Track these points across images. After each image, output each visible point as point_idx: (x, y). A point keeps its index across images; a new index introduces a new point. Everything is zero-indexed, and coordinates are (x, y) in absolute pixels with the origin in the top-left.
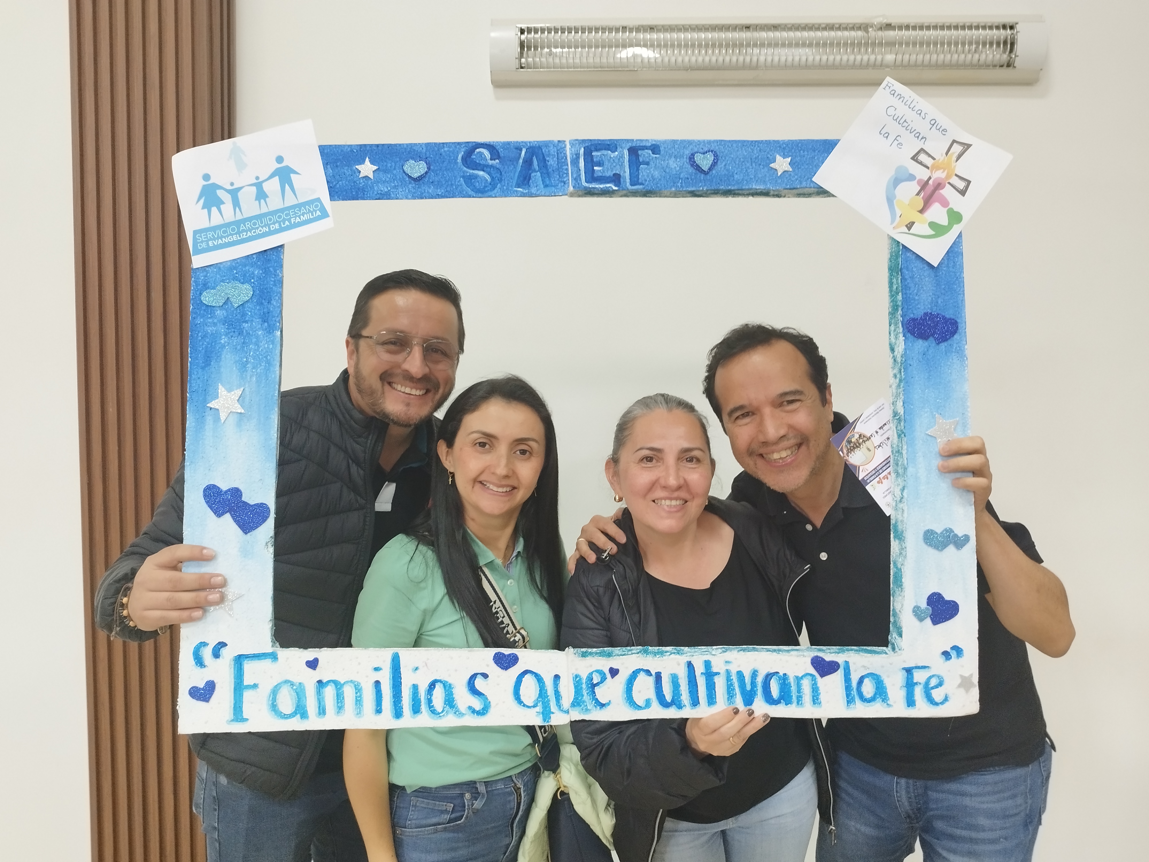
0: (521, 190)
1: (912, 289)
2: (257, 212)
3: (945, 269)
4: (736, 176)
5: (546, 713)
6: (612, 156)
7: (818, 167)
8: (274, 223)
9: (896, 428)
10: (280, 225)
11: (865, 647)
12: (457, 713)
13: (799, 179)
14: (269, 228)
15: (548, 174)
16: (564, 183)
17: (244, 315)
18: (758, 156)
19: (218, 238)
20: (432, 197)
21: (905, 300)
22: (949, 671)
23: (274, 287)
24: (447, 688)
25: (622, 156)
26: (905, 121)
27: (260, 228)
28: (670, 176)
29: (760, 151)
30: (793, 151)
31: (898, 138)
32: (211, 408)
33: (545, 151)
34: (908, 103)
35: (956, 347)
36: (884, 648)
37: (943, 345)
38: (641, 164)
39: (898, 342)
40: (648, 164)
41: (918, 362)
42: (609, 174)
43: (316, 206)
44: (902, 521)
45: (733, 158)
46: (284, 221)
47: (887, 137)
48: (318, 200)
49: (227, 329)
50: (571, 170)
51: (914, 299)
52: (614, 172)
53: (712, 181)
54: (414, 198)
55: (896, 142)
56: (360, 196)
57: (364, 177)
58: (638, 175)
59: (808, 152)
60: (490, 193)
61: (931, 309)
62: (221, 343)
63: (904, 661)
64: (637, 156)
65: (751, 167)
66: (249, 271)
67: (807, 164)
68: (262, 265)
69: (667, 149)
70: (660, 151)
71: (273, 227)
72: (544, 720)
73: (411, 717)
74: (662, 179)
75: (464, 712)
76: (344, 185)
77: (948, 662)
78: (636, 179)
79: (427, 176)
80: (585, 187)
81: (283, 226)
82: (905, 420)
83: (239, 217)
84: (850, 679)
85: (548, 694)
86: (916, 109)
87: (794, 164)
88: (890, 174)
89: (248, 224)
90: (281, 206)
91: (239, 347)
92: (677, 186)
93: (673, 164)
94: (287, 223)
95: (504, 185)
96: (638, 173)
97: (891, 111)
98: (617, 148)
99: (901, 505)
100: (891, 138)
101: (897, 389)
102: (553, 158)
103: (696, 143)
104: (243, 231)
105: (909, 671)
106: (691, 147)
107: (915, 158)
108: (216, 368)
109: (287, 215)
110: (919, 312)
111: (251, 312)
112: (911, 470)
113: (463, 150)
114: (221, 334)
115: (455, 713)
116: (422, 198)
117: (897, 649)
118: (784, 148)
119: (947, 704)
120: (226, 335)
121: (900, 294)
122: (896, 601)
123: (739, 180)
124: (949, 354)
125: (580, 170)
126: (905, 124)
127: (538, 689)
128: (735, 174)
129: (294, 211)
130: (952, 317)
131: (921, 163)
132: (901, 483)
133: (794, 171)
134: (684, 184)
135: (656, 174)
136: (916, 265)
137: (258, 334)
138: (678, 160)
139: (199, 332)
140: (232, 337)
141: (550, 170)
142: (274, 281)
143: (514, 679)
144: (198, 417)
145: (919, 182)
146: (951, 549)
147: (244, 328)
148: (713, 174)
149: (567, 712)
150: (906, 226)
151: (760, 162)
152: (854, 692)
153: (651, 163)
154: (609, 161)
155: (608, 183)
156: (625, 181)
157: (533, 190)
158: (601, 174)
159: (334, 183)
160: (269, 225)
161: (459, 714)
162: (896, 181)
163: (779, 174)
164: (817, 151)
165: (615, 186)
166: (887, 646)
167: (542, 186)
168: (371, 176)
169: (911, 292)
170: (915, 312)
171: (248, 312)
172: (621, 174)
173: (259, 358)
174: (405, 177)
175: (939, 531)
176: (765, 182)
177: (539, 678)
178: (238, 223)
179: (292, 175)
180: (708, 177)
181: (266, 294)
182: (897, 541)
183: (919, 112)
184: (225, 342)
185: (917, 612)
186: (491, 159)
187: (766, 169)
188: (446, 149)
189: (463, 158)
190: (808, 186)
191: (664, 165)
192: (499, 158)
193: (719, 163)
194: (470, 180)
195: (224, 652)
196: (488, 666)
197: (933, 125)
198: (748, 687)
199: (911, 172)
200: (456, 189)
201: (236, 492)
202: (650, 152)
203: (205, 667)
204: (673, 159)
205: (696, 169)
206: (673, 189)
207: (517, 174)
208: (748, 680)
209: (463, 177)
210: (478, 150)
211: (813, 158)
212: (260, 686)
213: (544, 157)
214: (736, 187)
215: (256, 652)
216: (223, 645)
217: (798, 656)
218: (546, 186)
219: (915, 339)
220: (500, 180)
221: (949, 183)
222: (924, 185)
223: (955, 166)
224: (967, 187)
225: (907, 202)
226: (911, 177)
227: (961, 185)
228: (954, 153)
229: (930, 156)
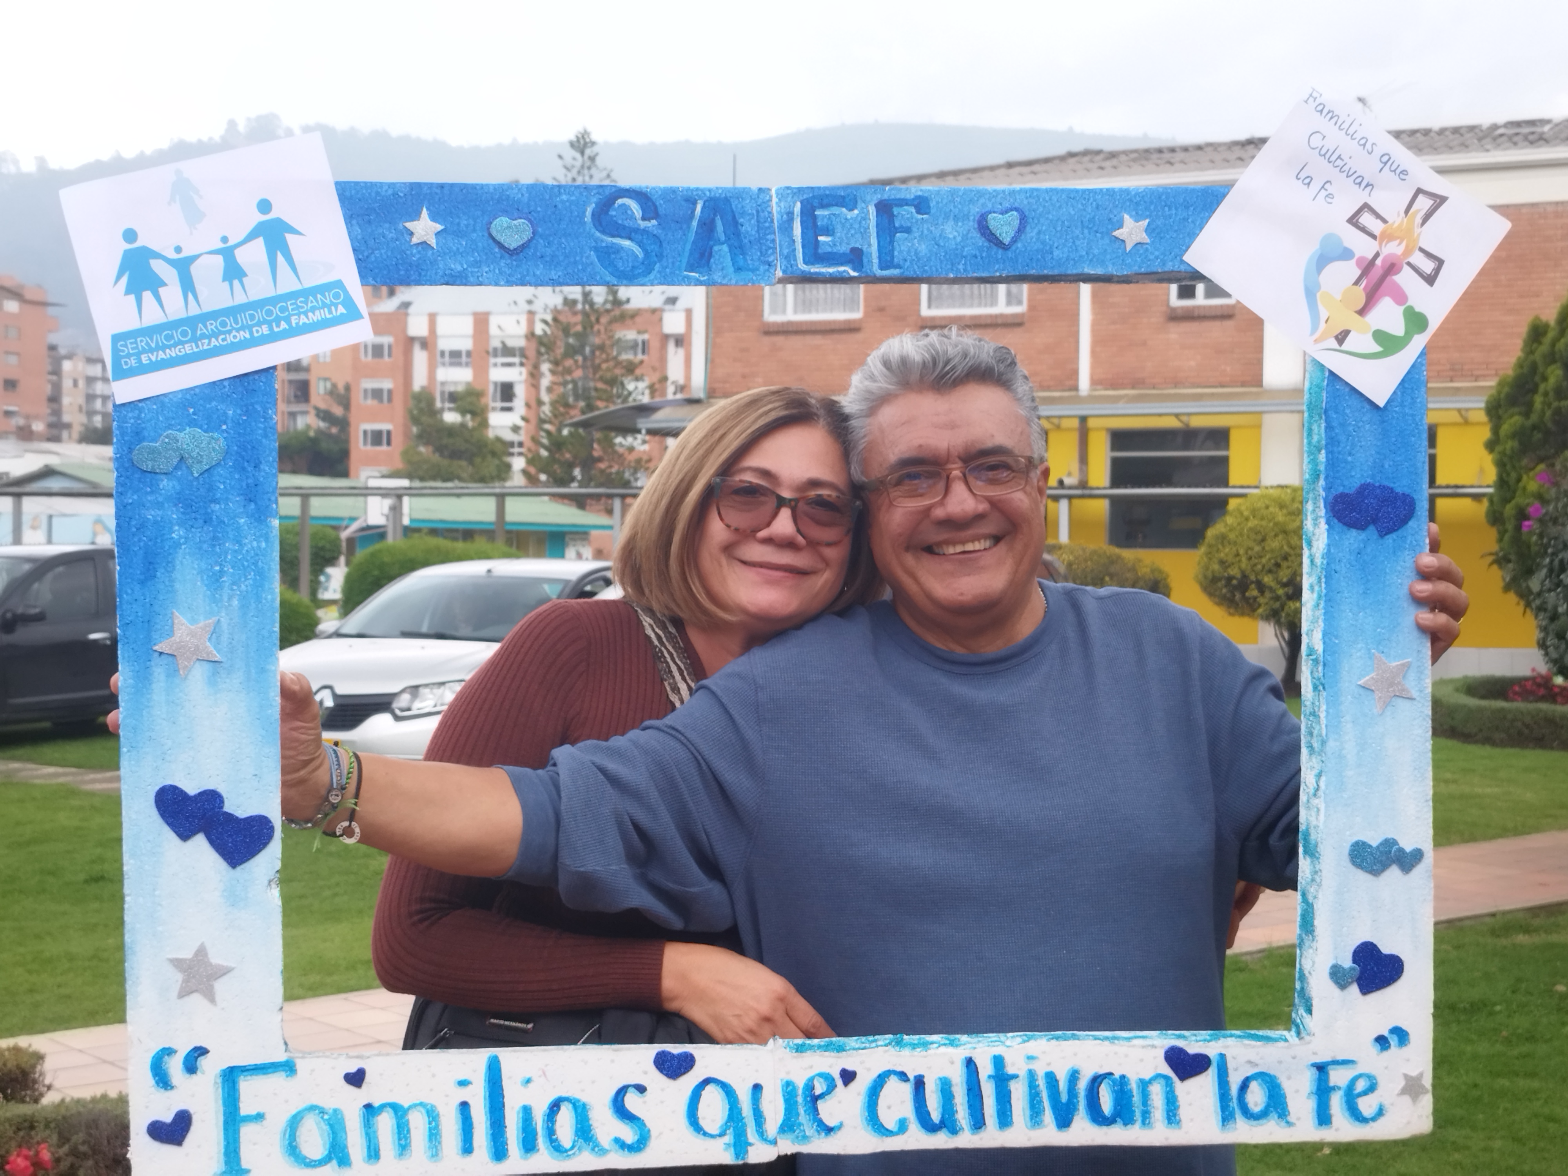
0: (697, 275)
1: (1342, 445)
2: (227, 302)
3: (1397, 409)
4: (1056, 253)
5: (741, 1144)
6: (849, 217)
7: (1193, 236)
8: (259, 324)
9: (1312, 673)
10: (271, 328)
11: (1253, 1032)
12: (596, 1149)
13: (1162, 257)
14: (251, 333)
15: (741, 247)
16: (769, 265)
17: (211, 488)
18: (1094, 218)
19: (158, 349)
20: (541, 284)
21: (1332, 463)
22: (1386, 1068)
23: (264, 440)
24: (579, 1110)
25: (865, 218)
26: (1339, 157)
27: (234, 333)
28: (946, 253)
29: (1097, 208)
30: (1152, 208)
31: (1327, 186)
32: (161, 653)
33: (736, 206)
34: (1345, 126)
35: (1411, 542)
36: (1285, 1033)
37: (1390, 539)
38: (897, 230)
39: (1317, 531)
40: (908, 230)
41: (1348, 566)
42: (844, 248)
43: (336, 296)
44: (1316, 827)
45: (1051, 221)
46: (278, 321)
47: (1309, 184)
48: (339, 284)
49: (183, 513)
50: (780, 241)
51: (1346, 462)
52: (852, 245)
53: (1017, 261)
54: (509, 283)
55: (1323, 193)
56: (413, 278)
57: (418, 244)
58: (893, 250)
59: (1176, 209)
60: (641, 280)
61: (1373, 476)
62: (173, 538)
63: (1315, 1053)
64: (891, 217)
65: (1081, 236)
66: (218, 410)
67: (1176, 231)
68: (241, 399)
69: (940, 205)
70: (929, 207)
71: (258, 331)
72: (737, 1156)
73: (521, 1158)
74: (933, 258)
75: (607, 1147)
76: (385, 257)
77: (1386, 1054)
78: (889, 259)
79: (533, 246)
80: (803, 272)
81: (276, 330)
82: (1324, 665)
83: (194, 311)
84: (1227, 1083)
85: (744, 1115)
86: (1358, 136)
87: (1154, 230)
88: (1311, 249)
89: (212, 324)
90: (271, 293)
91: (205, 546)
92: (958, 270)
93: (952, 232)
94: (284, 325)
95: (667, 267)
96: (893, 246)
97: (1316, 141)
98: (856, 202)
99: (1315, 801)
100: (1315, 186)
101: (1313, 611)
102: (750, 220)
103: (990, 193)
104: (204, 336)
105: (1322, 1068)
106: (982, 201)
108: (167, 583)
109: (284, 309)
110: (1352, 483)
111: (224, 483)
112: (1331, 744)
113: (594, 199)
114: (171, 522)
115: (593, 1149)
116: (523, 284)
117: (1303, 1034)
118: (1137, 204)
119: (1382, 1121)
120: (181, 524)
121: (1323, 451)
122: (1304, 957)
123: (1060, 259)
124: (1399, 553)
125: (794, 241)
126: (1339, 162)
127: (728, 1107)
128: (1055, 249)
129: (295, 304)
130: (1407, 491)
132: (1315, 765)
133: (1153, 242)
134: (969, 268)
135: (923, 248)
136: (1349, 403)
137: (238, 523)
138: (960, 224)
139: (131, 518)
140: (192, 527)
141: (746, 241)
142: (265, 429)
143: (688, 1093)
144: (137, 668)
146: (1394, 871)
147: (213, 511)
148: (1017, 248)
149: (774, 1142)
150: (1336, 338)
151: (1095, 229)
152: (1234, 1103)
153: (914, 229)
154: (843, 225)
155: (842, 264)
156: (870, 262)
157: (717, 277)
158: (830, 250)
159: (366, 254)
160: (250, 328)
161: (598, 1149)
162: (1322, 261)
163: (1128, 250)
164: (1192, 209)
165: (854, 270)
166: (1289, 1030)
167: (731, 270)
168: (433, 242)
169: (1340, 449)
170: (1346, 483)
171: (218, 484)
172: (865, 249)
173: (243, 565)
174: (494, 245)
175: (1374, 844)
176: (1102, 263)
177: (727, 1090)
178: (192, 322)
179: (290, 237)
180: (1010, 254)
181: (250, 452)
182: (1308, 859)
183: (1363, 142)
184: (181, 537)
185: (1338, 976)
186: (644, 219)
187: (1107, 241)
188: (564, 197)
189: (593, 215)
190: (1176, 268)
191: (937, 233)
192: (656, 216)
193: (1028, 229)
194: (607, 255)
195: (204, 1062)
196: (645, 1073)
197: (1386, 163)
198: (1064, 1098)
199: (1347, 244)
200: (584, 270)
201: (212, 798)
202: (913, 210)
203: (172, 1088)
204: (951, 223)
205: (990, 241)
206: (951, 276)
207: (688, 247)
208: (1063, 1086)
209: (596, 249)
210: (620, 201)
211: (1185, 219)
212: (267, 1116)
213: (734, 217)
214: (1056, 272)
215: (259, 1061)
216: (201, 1051)
217: (1143, 1047)
218: (738, 269)
219: (1345, 528)
220: (660, 256)
221: (1409, 264)
222: (1367, 267)
223: (1419, 235)
224: (1437, 271)
225: (1339, 297)
226: (1346, 254)
227: (1428, 267)
228: (1418, 211)
229: (1378, 216)
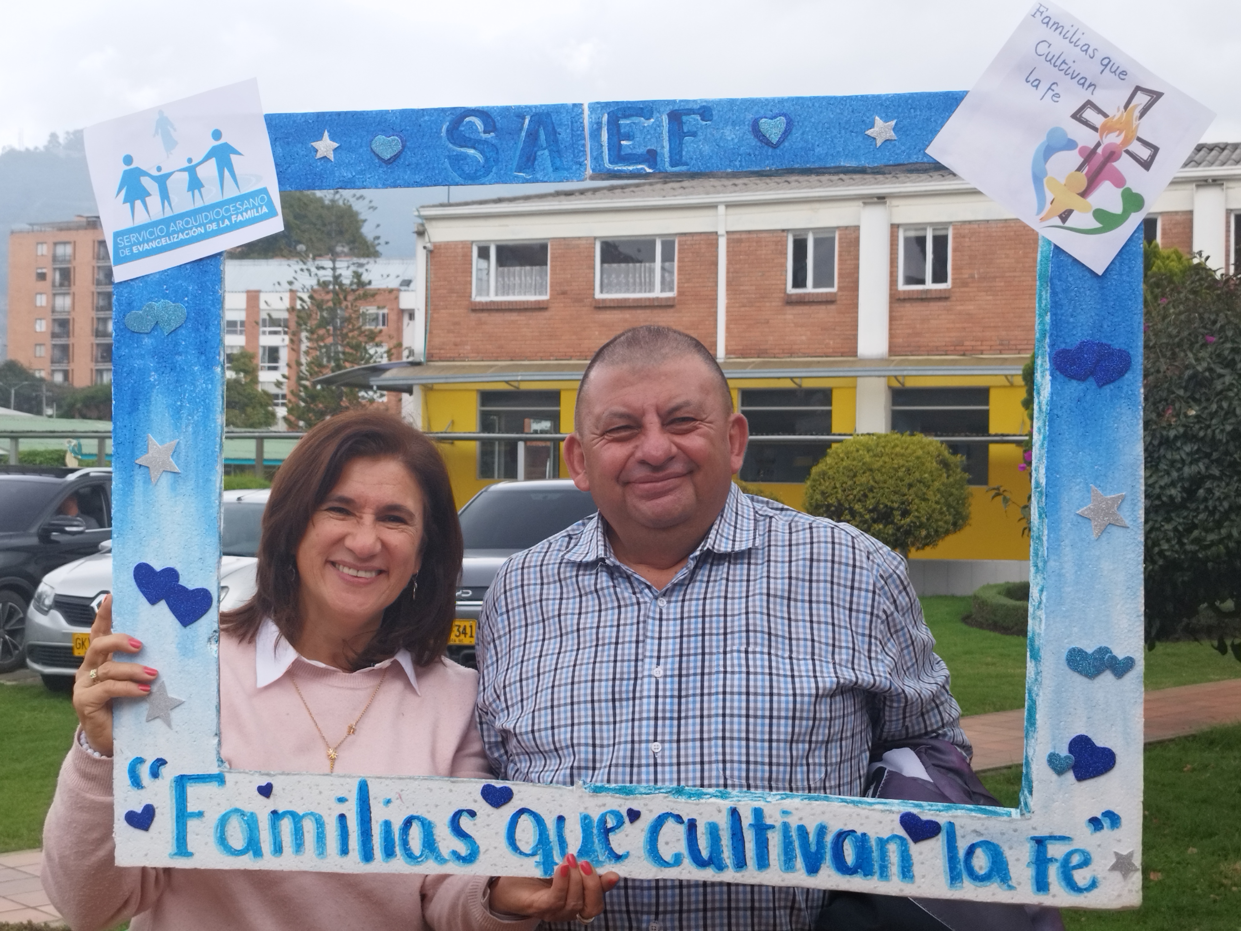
0: (524, 174)
1: (1065, 308)
2: (189, 207)
3: (1117, 277)
4: (817, 150)
5: (548, 864)
6: (646, 125)
7: (934, 133)
8: (211, 222)
9: (1038, 503)
10: (218, 225)
11: (983, 807)
12: (439, 858)
13: (907, 151)
14: (206, 229)
15: (559, 152)
16: (581, 165)
17: (176, 344)
18: (849, 120)
19: (143, 242)
20: (408, 185)
21: (1055, 324)
22: (1099, 846)
23: (211, 307)
24: (426, 827)
25: (660, 125)
26: (1064, 62)
27: (195, 228)
28: (725, 152)
29: (853, 111)
30: (900, 110)
31: (1054, 87)
32: (140, 466)
33: (556, 119)
34: (1069, 35)
35: (1127, 391)
36: (1012, 809)
37: (1108, 389)
38: (685, 134)
39: (1044, 382)
40: (694, 134)
41: (1069, 412)
42: (642, 150)
43: (262, 199)
44: (1039, 634)
45: (814, 123)
46: (223, 219)
47: (1037, 86)
48: (264, 191)
49: (157, 362)
50: (590, 146)
51: (1069, 323)
52: (649, 148)
53: (784, 158)
54: (385, 186)
55: (1051, 93)
56: (317, 184)
57: (321, 158)
58: (681, 151)
59: (921, 110)
60: (481, 180)
61: (1092, 335)
62: (150, 381)
63: (1034, 829)
64: (681, 124)
65: (839, 135)
66: (182, 286)
67: (920, 129)
68: (198, 278)
69: (721, 113)
70: (712, 115)
71: (210, 227)
72: (546, 872)
73: (384, 861)
74: (714, 156)
75: (447, 858)
76: (298, 169)
77: (1098, 834)
78: (678, 158)
79: (402, 156)
80: (609, 170)
81: (221, 225)
82: (1047, 497)
83: (168, 213)
84: (955, 849)
85: (551, 840)
86: (1080, 43)
87: (900, 128)
88: (1041, 140)
89: (180, 223)
90: (219, 199)
91: (171, 387)
92: (735, 166)
93: (730, 134)
94: (227, 222)
95: (501, 170)
96: (681, 148)
97: (1043, 49)
98: (653, 113)
99: (1039, 613)
100: (1043, 87)
101: (1039, 449)
102: (566, 130)
103: (761, 103)
104: (174, 232)
105: (1040, 842)
106: (755, 108)
107: (1077, 116)
108: (146, 414)
109: (227, 211)
110: (1074, 340)
111: (184, 340)
112: (1052, 564)
113: (449, 118)
114: (149, 369)
115: (436, 858)
116: (395, 186)
117: (1026, 811)
118: (887, 107)
119: (1094, 891)
120: (156, 371)
121: (1050, 314)
123: (821, 155)
124: (1117, 401)
125: (602, 145)
126: (1064, 66)
127: (538, 833)
128: (816, 147)
129: (235, 206)
130: (1124, 347)
131: (1086, 123)
133: (899, 139)
134: (745, 164)
135: (706, 149)
136: (1072, 272)
137: (194, 370)
138: (737, 128)
140: (163, 373)
141: (562, 147)
142: (211, 299)
143: (507, 819)
144: (125, 476)
145: (1081, 152)
146: (1108, 676)
147: (177, 361)
148: (784, 147)
150: (1060, 216)
151: (852, 128)
152: (961, 866)
153: (699, 133)
154: (642, 132)
155: (640, 163)
156: (663, 161)
157: (539, 174)
158: (630, 152)
159: (285, 168)
160: (205, 226)
162: (1048, 151)
163: (878, 146)
164: (933, 111)
165: (650, 167)
167: (551, 169)
168: (331, 156)
169: (1063, 311)
170: (1068, 341)
171: (181, 341)
172: (658, 151)
173: (196, 402)
174: (374, 157)
175: (1090, 651)
176: (856, 157)
177: (538, 819)
178: (166, 222)
179: (233, 157)
180: (778, 151)
181: (203, 318)
182: (1033, 662)
183: (1085, 48)
184: (155, 380)
185: (1054, 762)
186: (485, 132)
187: (860, 138)
188: (426, 118)
189: (448, 131)
190: (920, 160)
191: (717, 136)
192: (494, 129)
193: (794, 131)
194: (457, 161)
195: (163, 770)
196: (475, 801)
197: (1106, 66)
198: (813, 848)
199: (1071, 136)
200: (440, 174)
201: (171, 574)
202: (698, 117)
203: (142, 787)
204: (729, 127)
205: (761, 141)
206: (729, 170)
207: (518, 153)
208: (812, 838)
209: (449, 157)
210: (467, 119)
211: (928, 119)
212: (206, 814)
213: (554, 128)
214: (817, 165)
215: (200, 773)
216: (161, 762)
217: (882, 811)
218: (556, 169)
219: (1067, 379)
220: (496, 161)
221: (1127, 152)
222: (1089, 155)
223: (1137, 126)
224: (1153, 157)
225: (1063, 181)
226: (1070, 145)
227: (1145, 153)
228: (1136, 106)
229: (1100, 111)
